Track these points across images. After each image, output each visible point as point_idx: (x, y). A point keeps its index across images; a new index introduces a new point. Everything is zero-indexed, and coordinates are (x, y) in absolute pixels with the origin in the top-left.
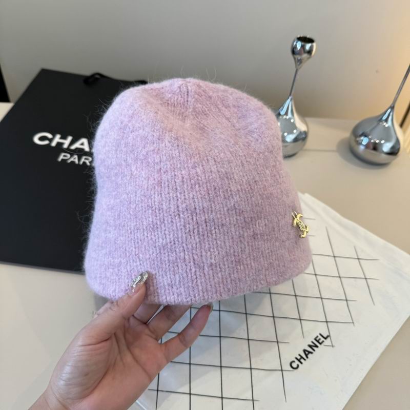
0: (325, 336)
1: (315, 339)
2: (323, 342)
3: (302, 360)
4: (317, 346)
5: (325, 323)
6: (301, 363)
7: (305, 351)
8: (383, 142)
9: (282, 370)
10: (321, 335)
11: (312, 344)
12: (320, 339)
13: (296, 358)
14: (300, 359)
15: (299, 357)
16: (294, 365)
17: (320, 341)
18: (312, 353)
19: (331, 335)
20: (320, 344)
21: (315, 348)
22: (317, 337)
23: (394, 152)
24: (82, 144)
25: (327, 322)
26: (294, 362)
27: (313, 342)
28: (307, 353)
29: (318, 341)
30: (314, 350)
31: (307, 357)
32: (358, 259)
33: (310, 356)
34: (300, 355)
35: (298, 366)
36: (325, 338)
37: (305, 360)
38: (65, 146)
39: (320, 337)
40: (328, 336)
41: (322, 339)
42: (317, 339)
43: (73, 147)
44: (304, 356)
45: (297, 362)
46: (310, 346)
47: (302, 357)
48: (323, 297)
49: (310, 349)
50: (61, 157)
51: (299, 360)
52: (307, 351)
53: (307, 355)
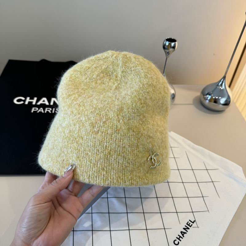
0: (193, 221)
1: (187, 224)
2: (192, 225)
3: (181, 239)
4: (188, 229)
5: (192, 213)
6: (180, 241)
7: (181, 232)
8: (220, 98)
10: (190, 220)
11: (186, 227)
12: (190, 224)
13: (177, 238)
14: (180, 238)
15: (178, 237)
16: (176, 242)
17: (190, 225)
18: (186, 233)
19: (196, 220)
20: (190, 226)
21: (187, 230)
22: (188, 222)
23: (227, 104)
24: (44, 101)
25: (193, 212)
26: (176, 240)
27: (186, 226)
28: (183, 233)
29: (189, 225)
30: (187, 231)
31: (184, 236)
32: (207, 170)
33: (185, 235)
34: (179, 235)
35: (179, 242)
36: (193, 223)
37: (182, 238)
38: (34, 103)
39: (190, 222)
40: (194, 221)
41: (191, 223)
42: (188, 224)
43: (39, 103)
44: (182, 236)
45: (178, 240)
46: (184, 229)
47: (180, 237)
48: (188, 196)
49: (184, 231)
50: (33, 110)
51: (179, 239)
52: (183, 232)
53: (183, 235)
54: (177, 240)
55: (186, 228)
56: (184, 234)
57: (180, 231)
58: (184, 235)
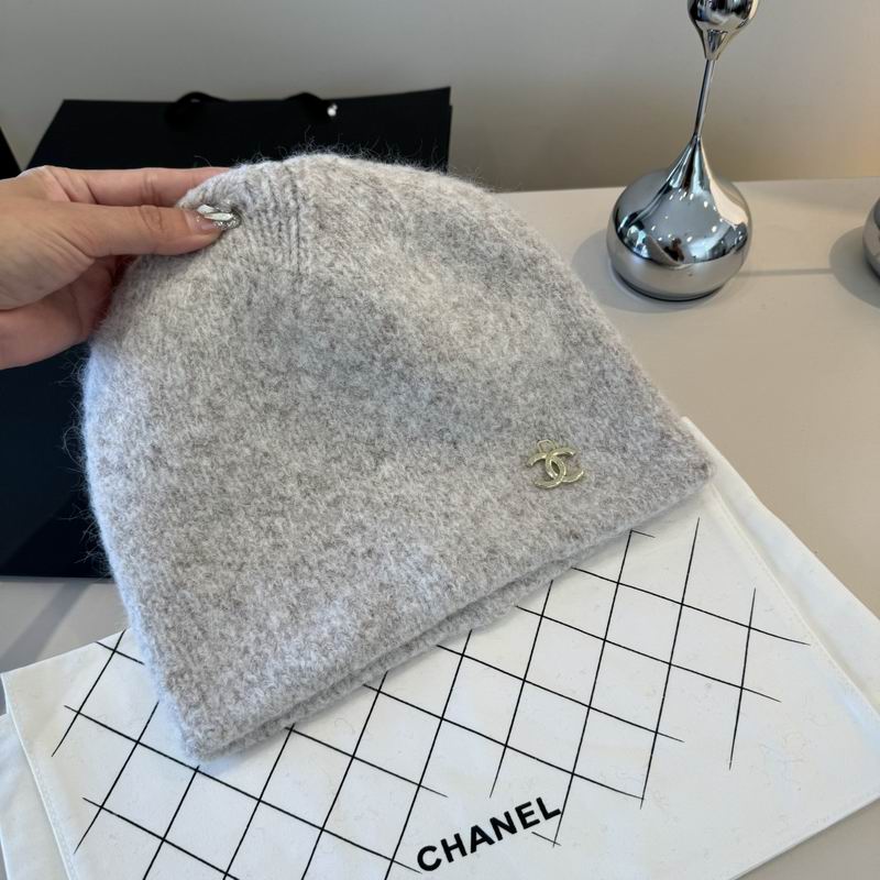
0: (549, 810)
1: (519, 810)
3: (456, 853)
4: (512, 829)
6: (450, 859)
7: (476, 830)
9: (392, 861)
10: (539, 801)
11: (505, 821)
12: (532, 813)
13: (444, 842)
14: (454, 847)
15: (451, 842)
16: (429, 859)
17: (529, 819)
18: (491, 842)
20: (526, 825)
21: (502, 831)
22: (529, 804)
25: (573, 775)
26: (433, 849)
27: (507, 815)
28: (479, 837)
29: (522, 817)
30: (500, 837)
32: (748, 628)
33: (482, 847)
34: (457, 837)
35: (438, 862)
37: (464, 853)
39: (535, 807)
41: (537, 815)
42: (525, 811)
44: (467, 844)
45: (440, 853)
46: (495, 823)
47: (459, 844)
49: (490, 832)
51: (448, 850)
52: (482, 833)
53: (474, 844)
54: (440, 849)
55: (507, 823)
56: (480, 841)
57: (473, 825)
58: (478, 847)
